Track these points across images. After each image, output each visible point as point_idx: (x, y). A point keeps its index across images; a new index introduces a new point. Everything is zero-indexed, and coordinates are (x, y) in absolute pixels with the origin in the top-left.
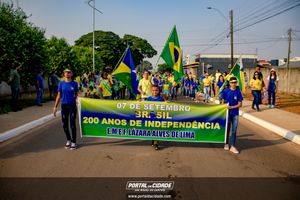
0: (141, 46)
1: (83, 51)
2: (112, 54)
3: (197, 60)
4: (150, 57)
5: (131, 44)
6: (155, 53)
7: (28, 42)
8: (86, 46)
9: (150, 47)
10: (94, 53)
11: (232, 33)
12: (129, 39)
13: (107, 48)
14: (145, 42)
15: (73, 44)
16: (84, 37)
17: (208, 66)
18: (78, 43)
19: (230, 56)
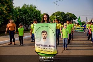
0: (72, 16)
1: (53, 17)
2: (62, 19)
4: (75, 20)
5: (69, 15)
6: (77, 18)
7: (36, 14)
9: (75, 16)
12: (68, 14)
13: (61, 17)
14: (74, 15)
16: (54, 13)
18: (52, 15)
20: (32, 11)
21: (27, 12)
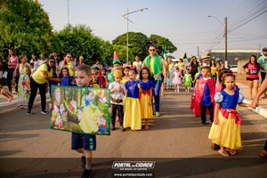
0: (164, 43)
2: (140, 50)
3: (209, 55)
4: (171, 52)
5: (156, 42)
6: (175, 49)
7: (94, 45)
8: (121, 44)
9: (171, 44)
10: (128, 49)
11: (226, 34)
12: (155, 38)
13: (137, 46)
14: (167, 40)
15: (111, 43)
16: (120, 37)
17: (218, 59)
18: (115, 42)
19: (224, 51)
20: (86, 39)
21: (77, 42)
